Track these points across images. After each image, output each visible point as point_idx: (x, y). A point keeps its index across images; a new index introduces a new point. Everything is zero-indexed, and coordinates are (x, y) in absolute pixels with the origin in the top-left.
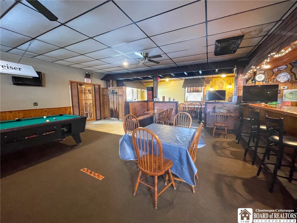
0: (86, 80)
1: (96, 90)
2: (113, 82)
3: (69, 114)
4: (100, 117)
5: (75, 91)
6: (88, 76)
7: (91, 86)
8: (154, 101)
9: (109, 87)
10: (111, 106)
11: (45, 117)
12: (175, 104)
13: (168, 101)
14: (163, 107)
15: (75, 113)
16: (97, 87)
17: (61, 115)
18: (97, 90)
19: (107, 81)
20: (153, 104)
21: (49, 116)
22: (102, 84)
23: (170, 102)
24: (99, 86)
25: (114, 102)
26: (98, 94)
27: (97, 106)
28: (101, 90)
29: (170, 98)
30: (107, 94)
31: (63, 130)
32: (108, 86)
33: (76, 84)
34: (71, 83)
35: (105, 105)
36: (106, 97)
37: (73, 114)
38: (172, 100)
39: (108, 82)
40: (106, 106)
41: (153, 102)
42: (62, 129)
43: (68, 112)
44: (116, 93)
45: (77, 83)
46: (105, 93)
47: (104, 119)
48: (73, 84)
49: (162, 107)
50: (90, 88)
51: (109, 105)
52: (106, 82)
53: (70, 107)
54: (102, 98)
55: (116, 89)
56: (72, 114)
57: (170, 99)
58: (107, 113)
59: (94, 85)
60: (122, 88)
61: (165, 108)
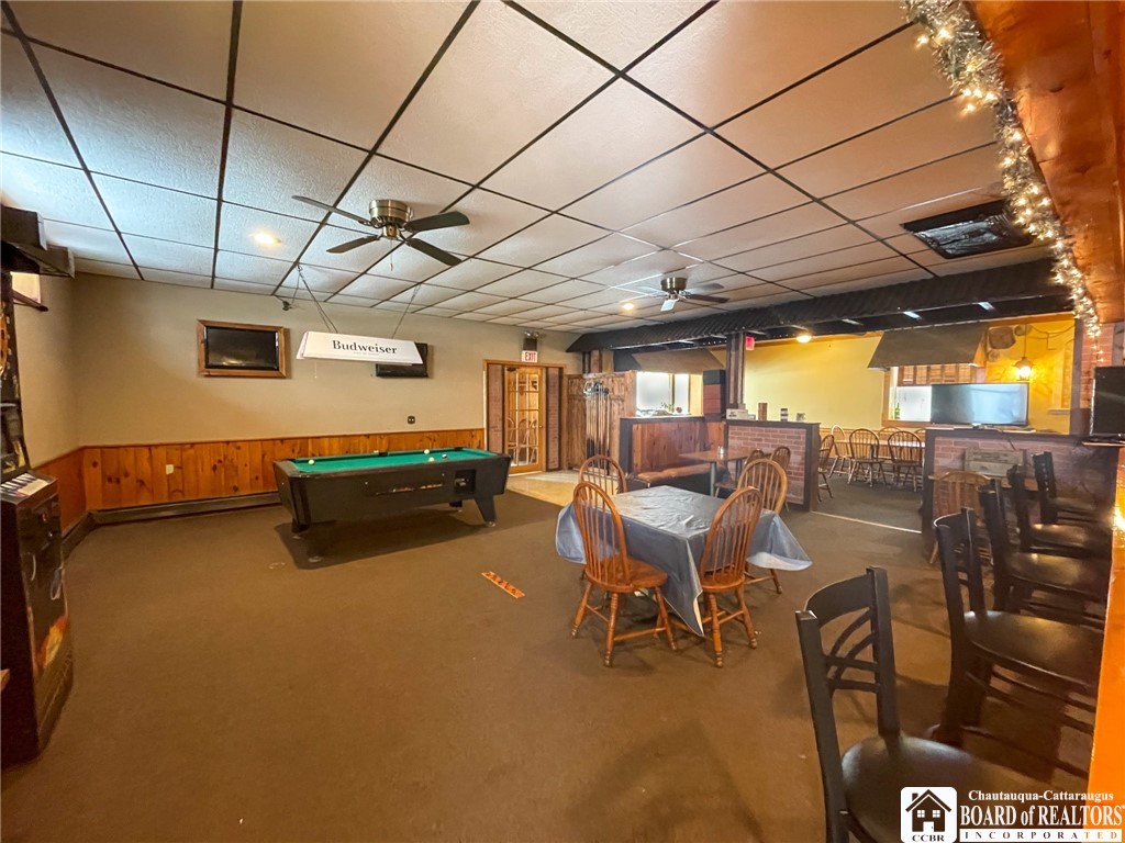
0: (525, 357)
1: (551, 381)
2: (601, 356)
3: (479, 447)
4: (557, 463)
5: (497, 386)
6: (531, 343)
7: (539, 371)
8: (728, 418)
9: (589, 372)
10: (590, 430)
11: (427, 452)
12: (803, 433)
13: (779, 420)
14: (760, 440)
15: (493, 448)
16: (556, 372)
17: (458, 449)
18: (554, 381)
19: (584, 353)
20: (723, 429)
21: (435, 449)
22: (570, 364)
23: (784, 424)
24: (561, 369)
25: (599, 419)
26: (557, 395)
27: (551, 430)
28: (565, 380)
29: (785, 410)
30: (580, 393)
31: (458, 484)
32: (587, 369)
33: (500, 367)
34: (489, 364)
35: (574, 426)
36: (576, 402)
37: (488, 449)
38: (792, 419)
39: (587, 356)
40: (575, 431)
41: (724, 423)
42: (458, 480)
43: (476, 442)
44: (606, 392)
45: (503, 365)
46: (575, 390)
47: (570, 468)
48: (491, 367)
49: (756, 440)
50: (536, 377)
51: (584, 427)
52: (581, 356)
53: (482, 430)
54: (565, 405)
55: (605, 380)
56: (486, 448)
57: (786, 415)
58: (579, 451)
59: (547, 368)
60: (623, 376)
61: (768, 446)
